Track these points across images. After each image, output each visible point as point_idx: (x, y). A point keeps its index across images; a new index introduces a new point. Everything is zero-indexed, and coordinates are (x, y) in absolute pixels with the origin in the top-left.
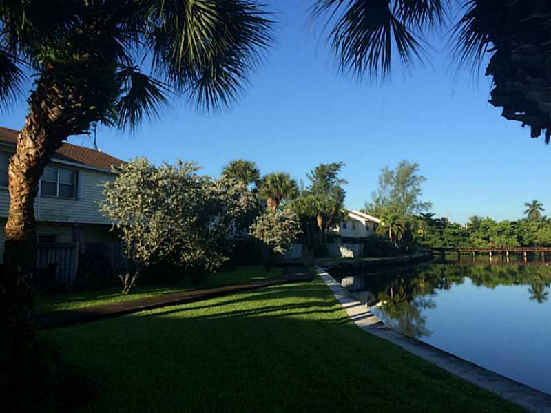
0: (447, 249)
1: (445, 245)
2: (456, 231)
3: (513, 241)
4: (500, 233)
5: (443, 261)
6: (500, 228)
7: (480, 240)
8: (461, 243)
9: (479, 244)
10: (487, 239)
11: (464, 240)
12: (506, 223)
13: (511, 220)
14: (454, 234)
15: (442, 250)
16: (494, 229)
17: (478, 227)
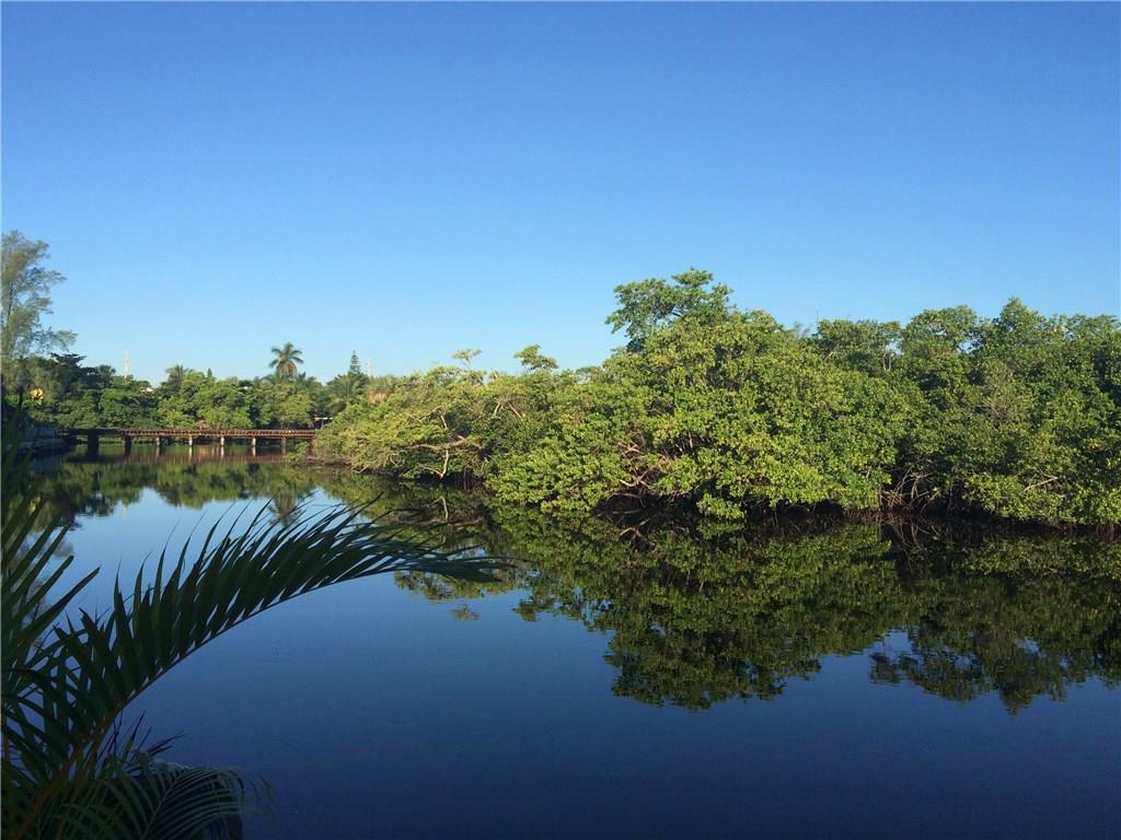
0: (103, 433)
1: (104, 423)
2: (130, 395)
3: (242, 417)
4: (217, 401)
6: (217, 392)
7: (178, 414)
8: (138, 420)
9: (176, 422)
10: (192, 412)
11: (145, 415)
12: (232, 383)
13: (242, 378)
14: (125, 401)
15: (93, 434)
16: (206, 392)
17: (176, 389)
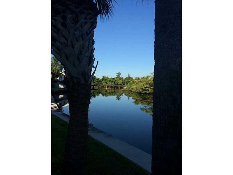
0: (95, 86)
1: (95, 84)
2: (98, 80)
3: (113, 84)
4: (110, 81)
5: (94, 89)
6: (110, 80)
7: (104, 83)
8: (99, 84)
9: (104, 84)
10: (106, 83)
11: (100, 83)
12: (111, 78)
13: (113, 78)
14: (97, 81)
15: (94, 86)
16: (108, 80)
17: (104, 79)
